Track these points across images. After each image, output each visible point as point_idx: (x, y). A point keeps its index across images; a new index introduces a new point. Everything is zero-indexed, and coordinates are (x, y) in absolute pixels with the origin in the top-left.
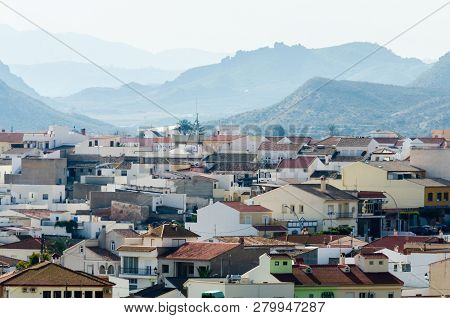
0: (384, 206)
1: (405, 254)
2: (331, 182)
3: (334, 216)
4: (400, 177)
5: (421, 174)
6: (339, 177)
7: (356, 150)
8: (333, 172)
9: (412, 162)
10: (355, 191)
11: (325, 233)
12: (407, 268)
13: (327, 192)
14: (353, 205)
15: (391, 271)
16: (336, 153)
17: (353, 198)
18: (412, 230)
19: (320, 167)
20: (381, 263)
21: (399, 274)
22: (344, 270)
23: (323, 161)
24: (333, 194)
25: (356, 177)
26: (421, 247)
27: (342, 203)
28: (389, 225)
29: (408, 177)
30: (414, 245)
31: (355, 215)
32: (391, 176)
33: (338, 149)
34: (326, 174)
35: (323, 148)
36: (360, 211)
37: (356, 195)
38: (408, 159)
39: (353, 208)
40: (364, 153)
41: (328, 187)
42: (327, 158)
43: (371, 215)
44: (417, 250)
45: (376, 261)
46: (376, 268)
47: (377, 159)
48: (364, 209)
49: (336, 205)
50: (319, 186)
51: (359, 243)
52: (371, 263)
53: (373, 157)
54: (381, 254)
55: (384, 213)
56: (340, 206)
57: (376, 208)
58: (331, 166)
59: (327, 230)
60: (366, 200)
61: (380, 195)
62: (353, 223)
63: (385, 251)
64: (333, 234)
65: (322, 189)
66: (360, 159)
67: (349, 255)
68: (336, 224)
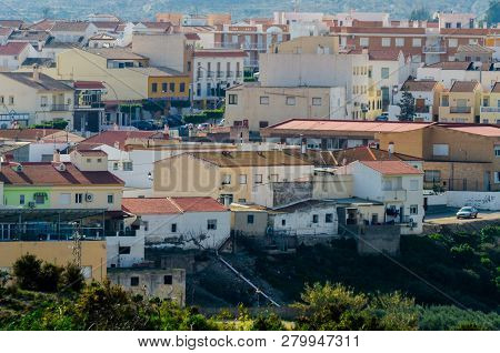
0: (103, 98)
1: (127, 150)
2: (45, 70)
3: (48, 109)
4: (121, 66)
5: (144, 62)
6: (53, 65)
7: (73, 35)
8: (47, 60)
9: (134, 49)
10: (71, 81)
11: (38, 127)
12: (128, 166)
13: (40, 82)
14: (69, 95)
15: (111, 170)
16: (51, 38)
17: (69, 88)
18: (134, 125)
19: (33, 53)
20: (99, 160)
21: (119, 173)
22: (58, 168)
23: (36, 47)
24: (46, 84)
25: (72, 65)
26: (144, 143)
27: (57, 93)
28: (108, 119)
29: (129, 65)
30: (136, 141)
31: (71, 107)
32: (111, 65)
33: (53, 34)
34: (39, 61)
35: (36, 33)
36: (76, 103)
37: (72, 85)
38: (130, 45)
39: (69, 100)
40: (81, 39)
41: (42, 76)
42: (40, 44)
43: (88, 108)
44: (140, 147)
45: (94, 158)
46: (94, 166)
47: (96, 45)
48: (81, 101)
49: (50, 96)
50: (31, 75)
51: (75, 138)
52: (89, 160)
53: (92, 43)
54: (100, 151)
55: (102, 105)
56: (54, 97)
57: (94, 100)
58: (45, 53)
59: (40, 124)
60: (84, 90)
61: (99, 85)
62: (68, 117)
63: (104, 147)
64: (46, 128)
65: (35, 78)
66: (77, 46)
67: (64, 152)
68: (50, 117)
